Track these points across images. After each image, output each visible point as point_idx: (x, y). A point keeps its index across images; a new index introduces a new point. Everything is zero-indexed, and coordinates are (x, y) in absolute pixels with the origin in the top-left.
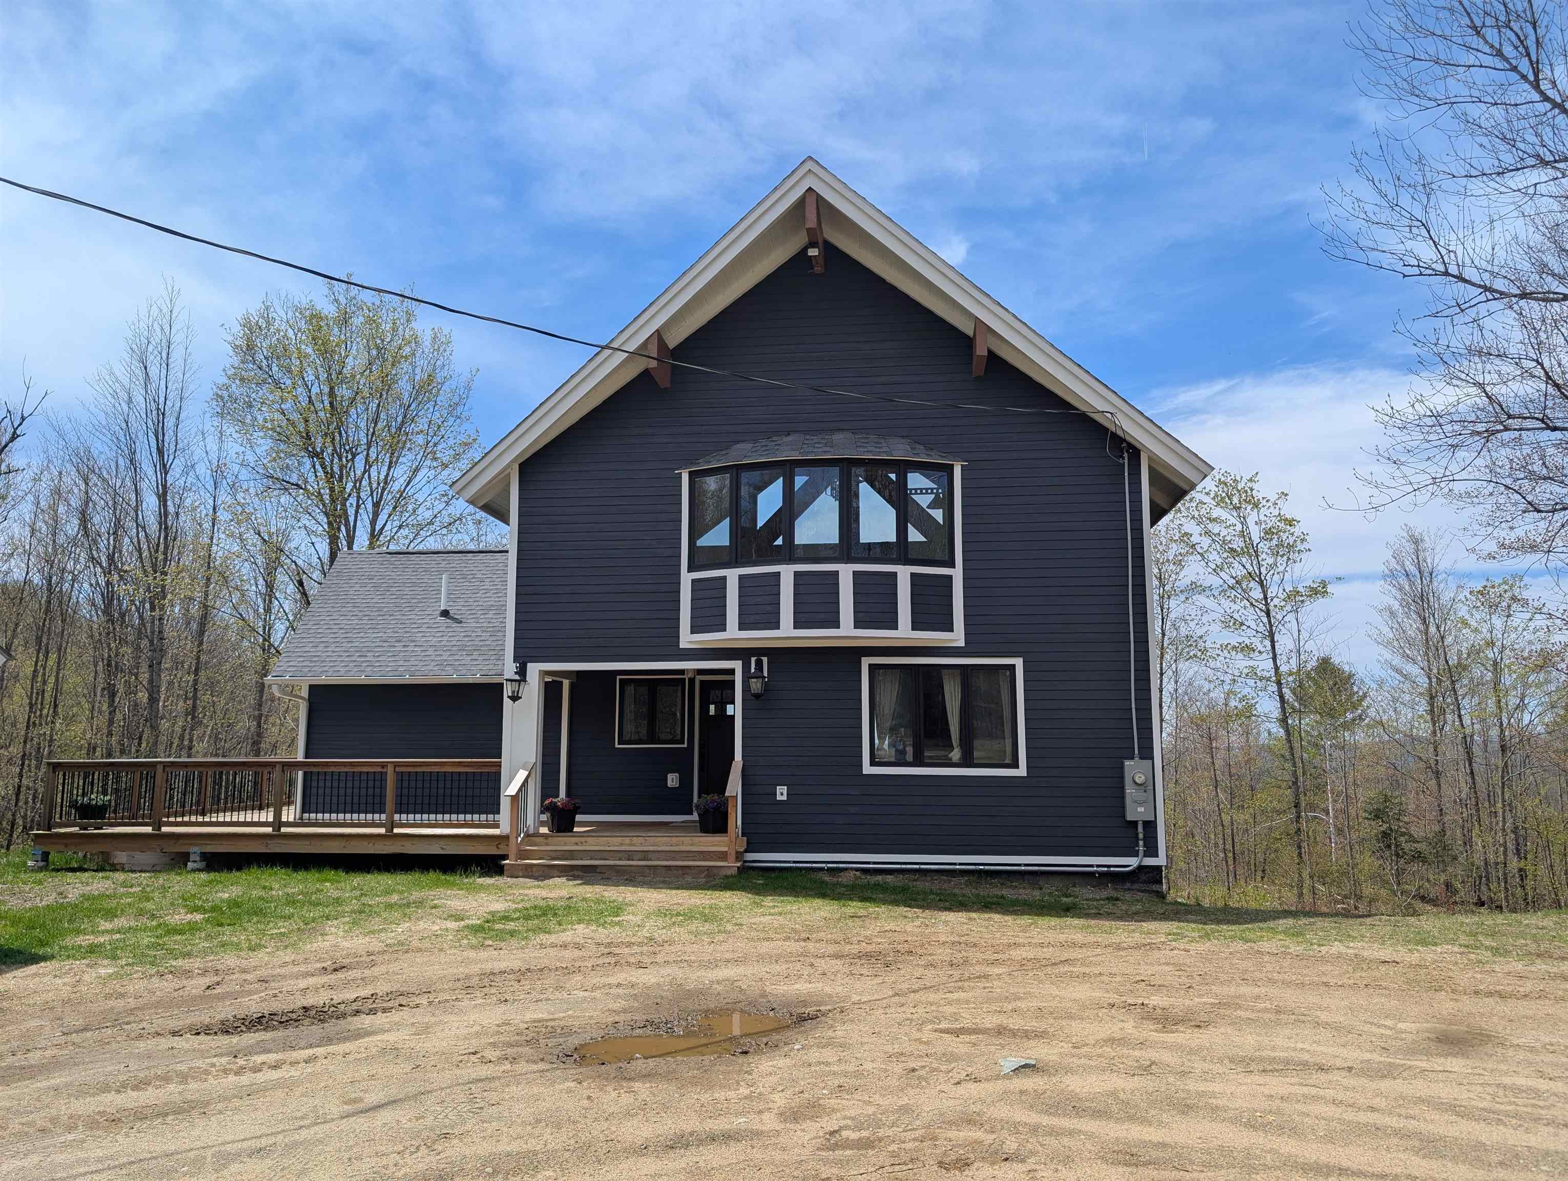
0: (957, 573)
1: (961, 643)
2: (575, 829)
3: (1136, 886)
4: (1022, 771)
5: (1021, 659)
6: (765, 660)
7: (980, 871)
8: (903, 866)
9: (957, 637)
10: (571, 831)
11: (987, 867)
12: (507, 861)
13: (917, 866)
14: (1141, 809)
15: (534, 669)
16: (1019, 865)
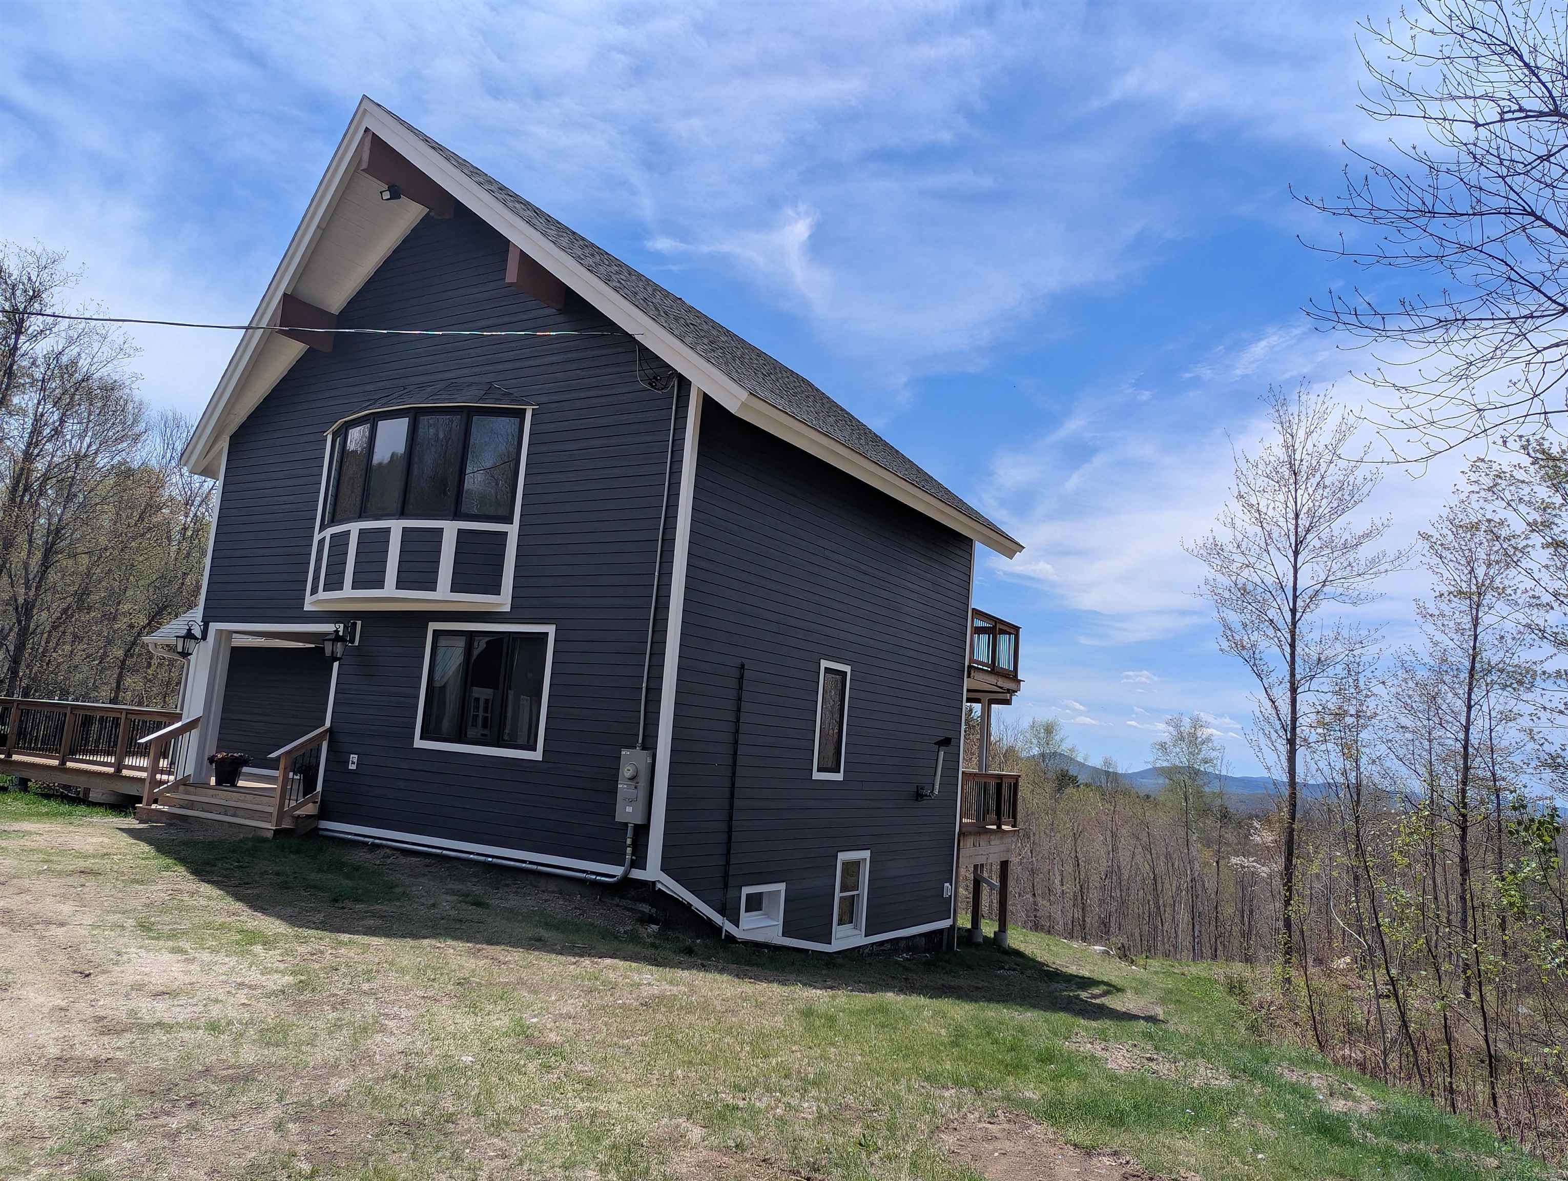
0: (513, 530)
1: (507, 609)
2: (241, 783)
3: (624, 902)
4: (537, 755)
5: (554, 626)
6: (359, 623)
7: (490, 864)
8: (430, 850)
9: (503, 601)
10: (234, 785)
11: (495, 860)
12: (141, 805)
13: (439, 851)
14: (629, 809)
15: (214, 627)
16: (524, 862)
